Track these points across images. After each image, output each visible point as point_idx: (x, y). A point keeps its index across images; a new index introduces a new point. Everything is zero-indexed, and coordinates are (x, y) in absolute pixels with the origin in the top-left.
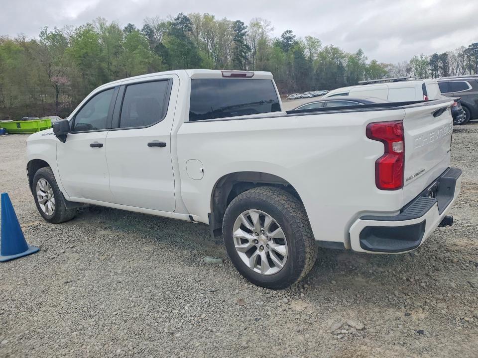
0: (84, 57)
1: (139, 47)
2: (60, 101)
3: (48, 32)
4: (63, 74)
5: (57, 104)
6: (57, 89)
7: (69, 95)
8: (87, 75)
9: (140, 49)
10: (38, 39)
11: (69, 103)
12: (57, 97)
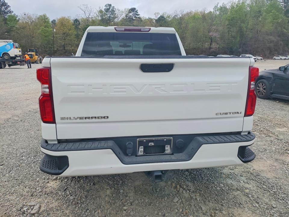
0: (232, 20)
1: (272, 11)
2: (212, 46)
3: (218, 6)
4: (217, 31)
5: (210, 48)
6: (211, 40)
7: (217, 44)
8: (231, 31)
9: (273, 13)
10: (212, 10)
11: (216, 48)
12: (211, 44)
